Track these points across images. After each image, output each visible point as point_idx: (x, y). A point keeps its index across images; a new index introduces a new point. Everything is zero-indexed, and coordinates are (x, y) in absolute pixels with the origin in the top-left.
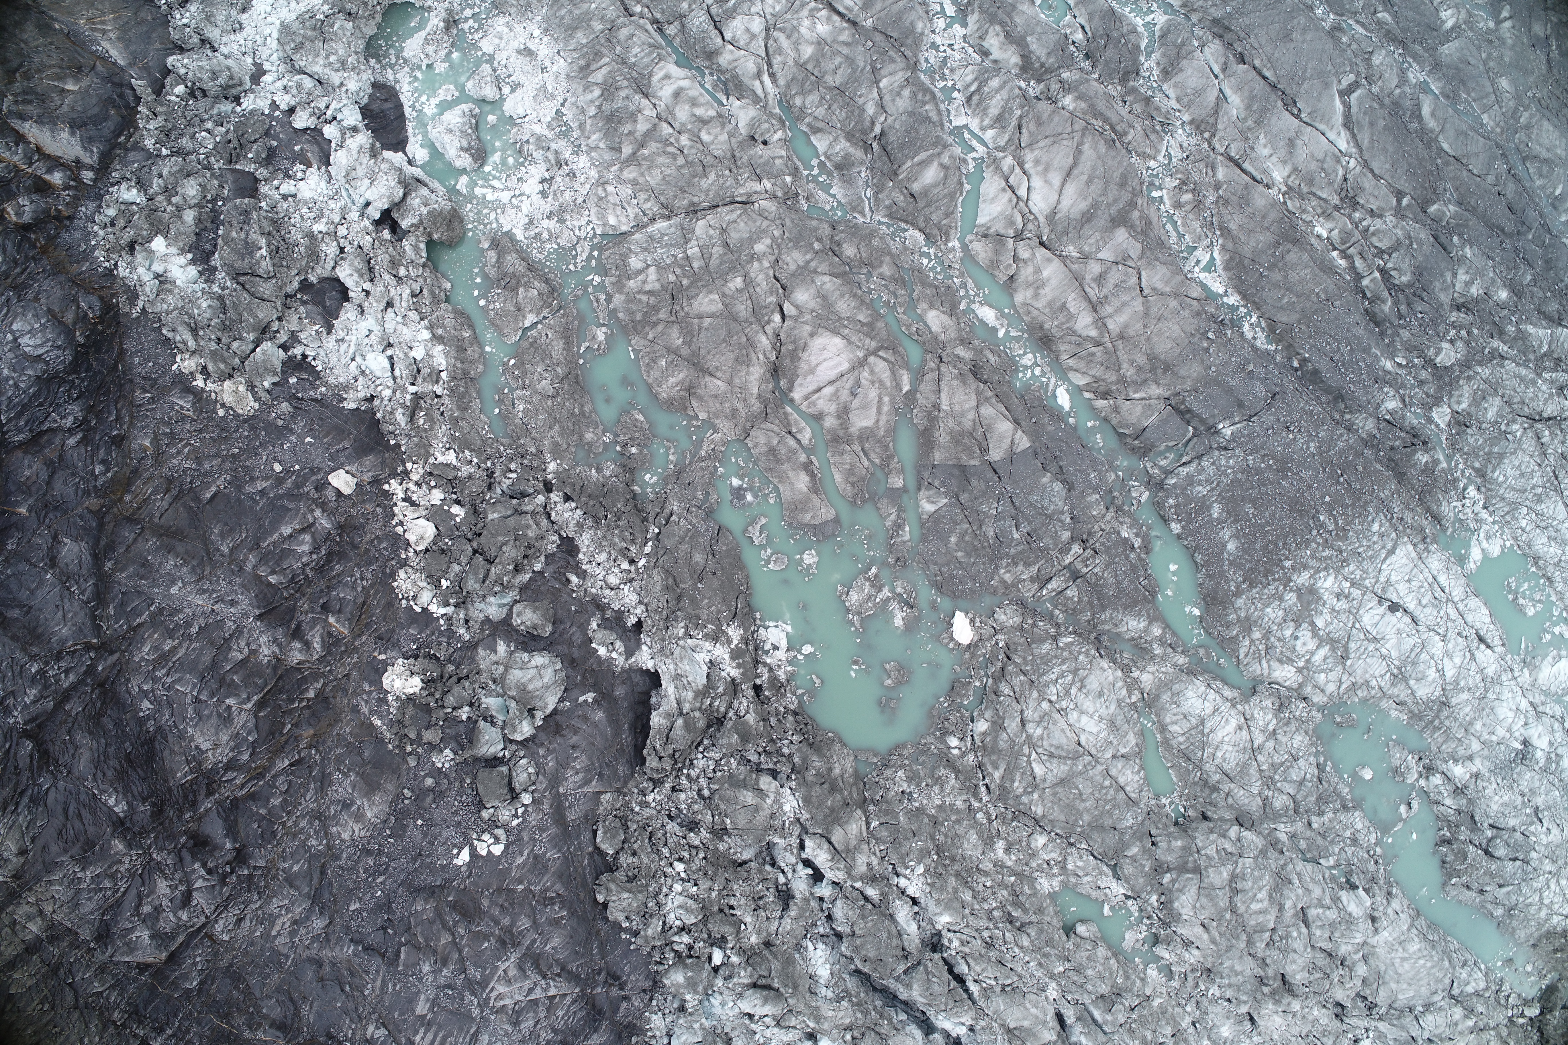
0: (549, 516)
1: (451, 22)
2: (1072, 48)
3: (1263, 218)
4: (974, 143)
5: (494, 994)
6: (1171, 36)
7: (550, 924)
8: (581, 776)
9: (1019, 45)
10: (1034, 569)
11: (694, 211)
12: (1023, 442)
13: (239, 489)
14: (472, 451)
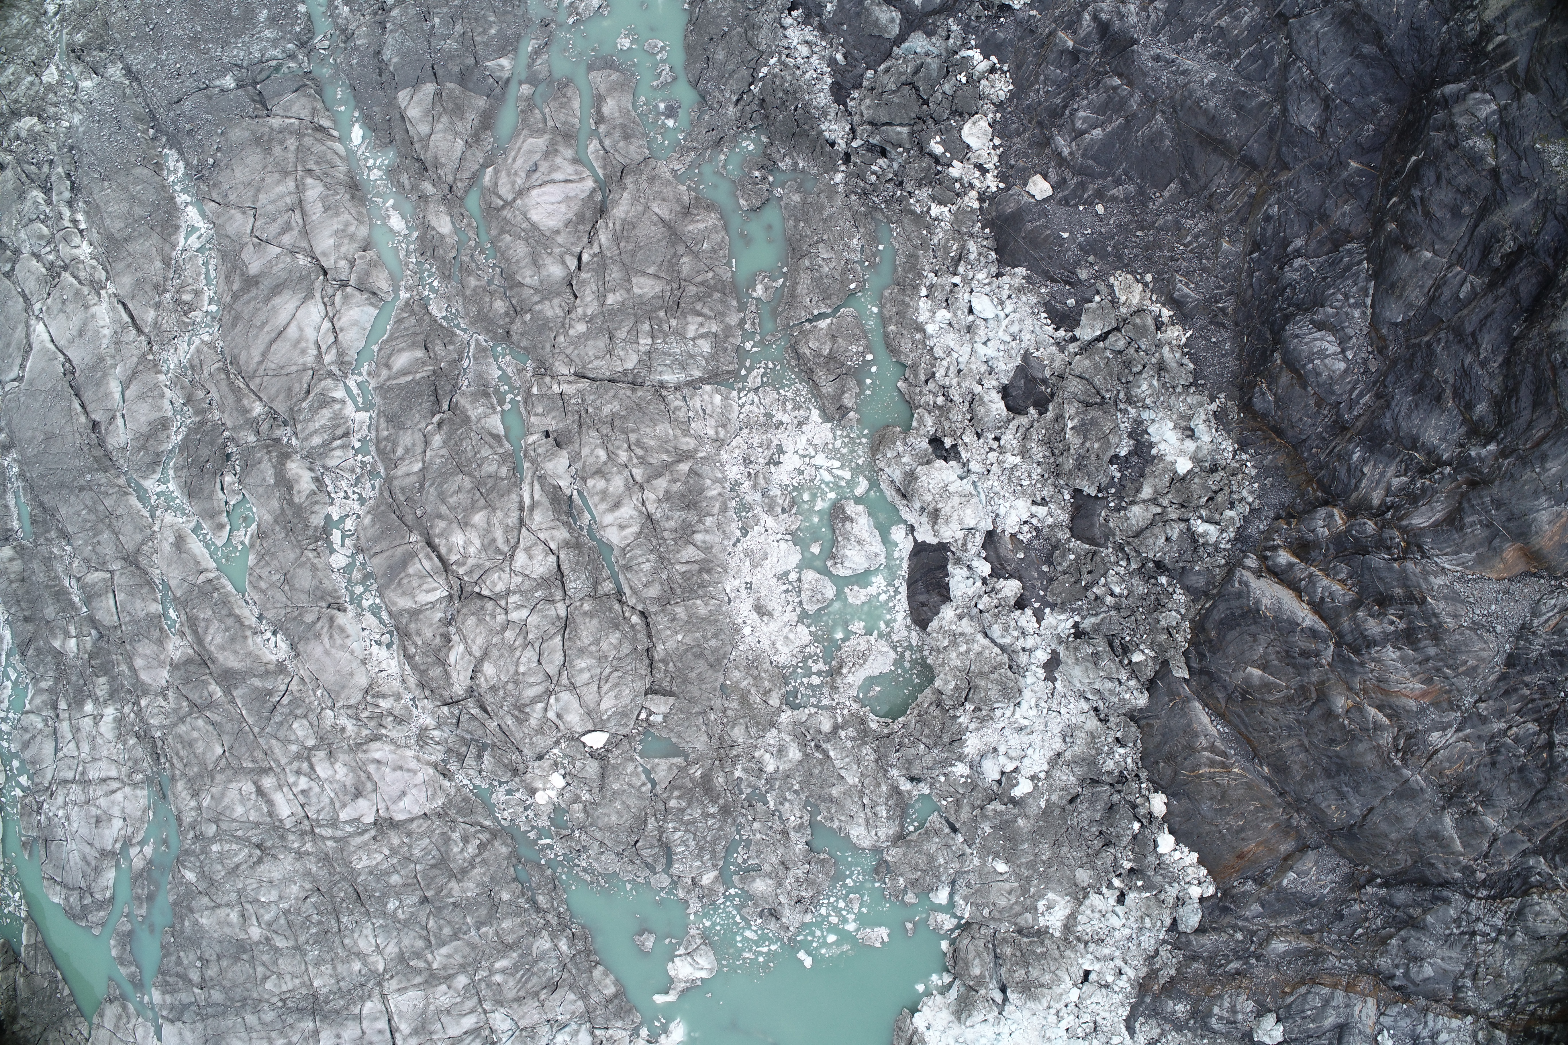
0: (853, 130)
1: (834, 672)
2: (238, 468)
3: (129, 266)
4: (355, 390)
6: (147, 460)
9: (283, 477)
11: (635, 384)
12: (403, 96)
13: (1141, 192)
14: (913, 213)
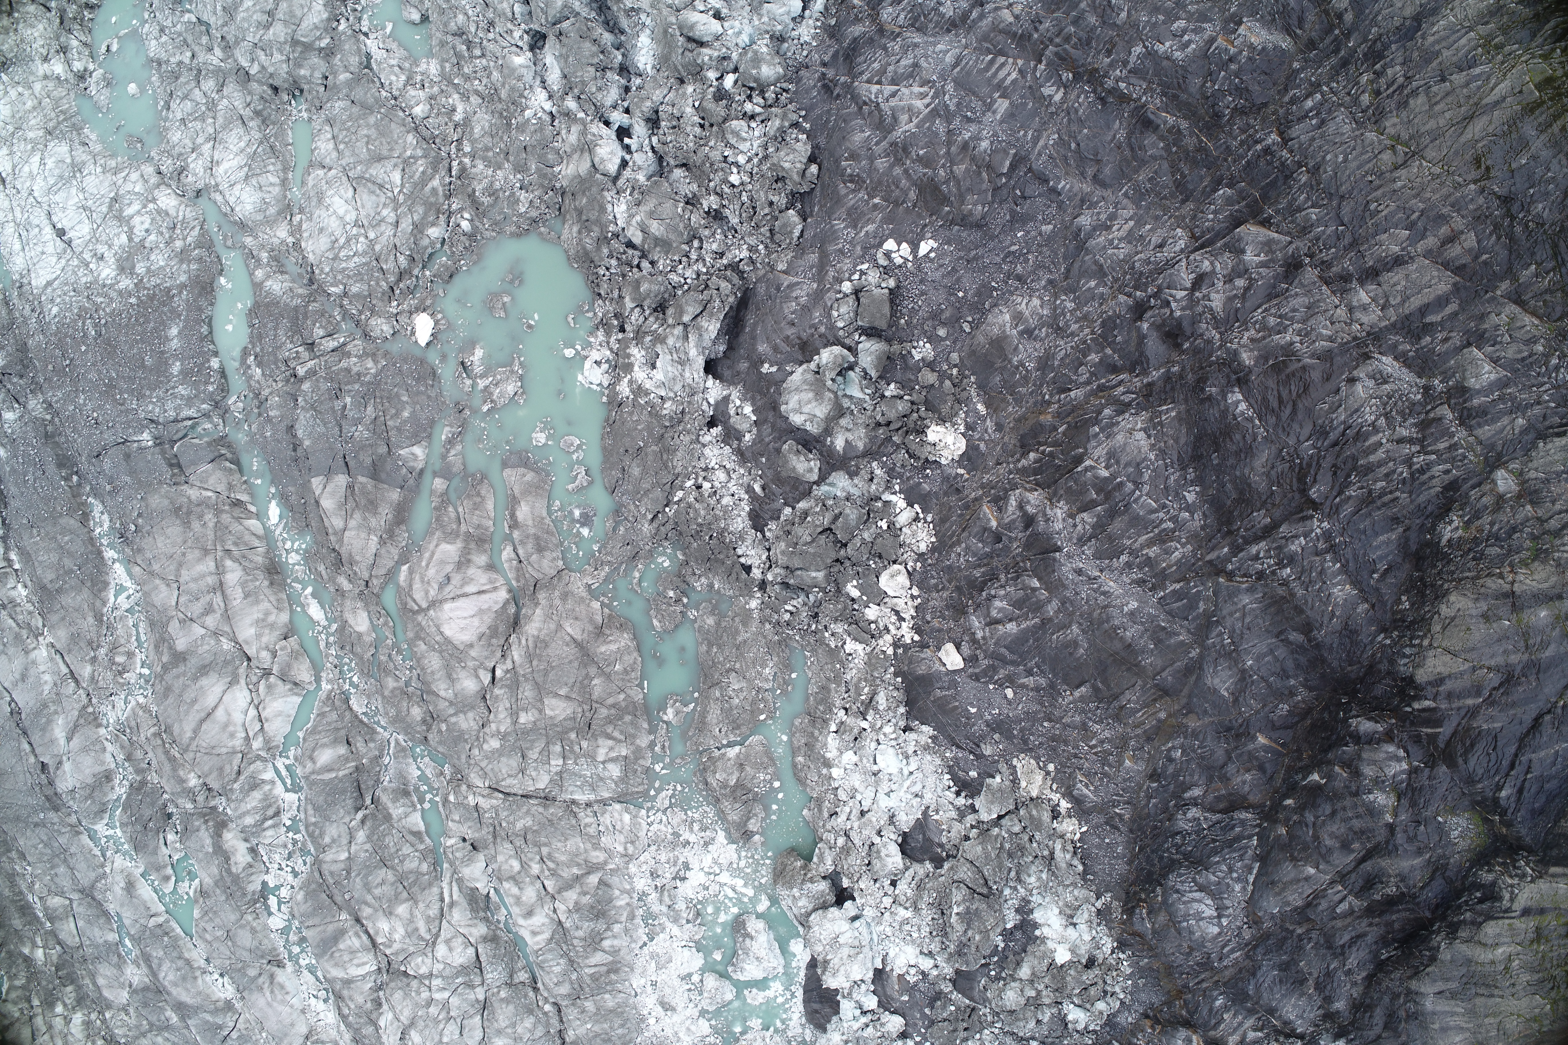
0: (768, 558)
2: (178, 828)
3: (63, 619)
4: (284, 772)
5: (927, 100)
6: (96, 809)
7: (859, 155)
8: (794, 295)
9: (220, 848)
10: (344, 364)
11: (547, 799)
12: (316, 483)
13: (1052, 686)
14: (828, 645)
